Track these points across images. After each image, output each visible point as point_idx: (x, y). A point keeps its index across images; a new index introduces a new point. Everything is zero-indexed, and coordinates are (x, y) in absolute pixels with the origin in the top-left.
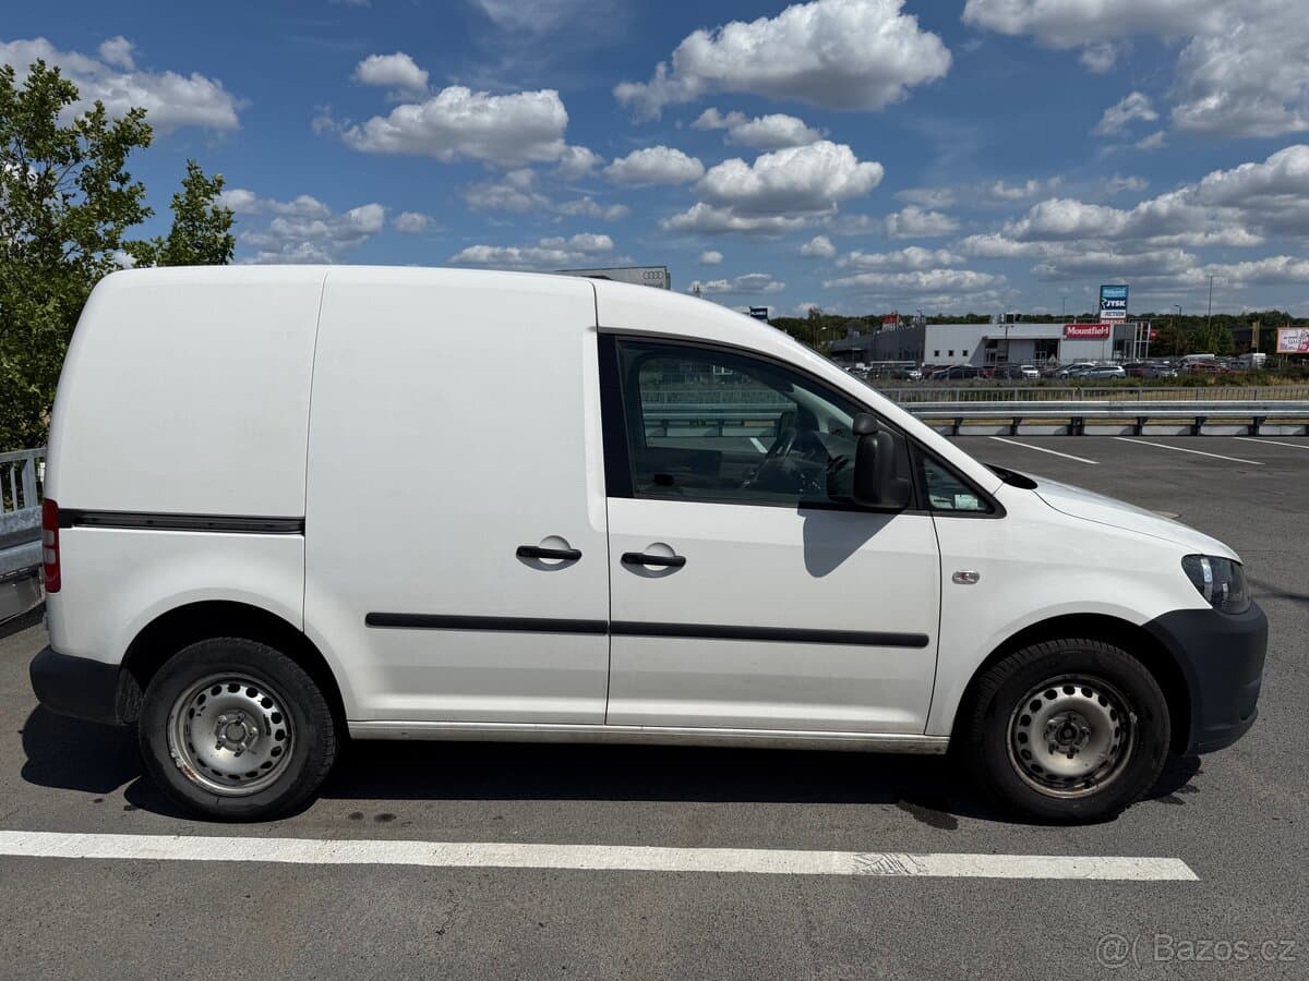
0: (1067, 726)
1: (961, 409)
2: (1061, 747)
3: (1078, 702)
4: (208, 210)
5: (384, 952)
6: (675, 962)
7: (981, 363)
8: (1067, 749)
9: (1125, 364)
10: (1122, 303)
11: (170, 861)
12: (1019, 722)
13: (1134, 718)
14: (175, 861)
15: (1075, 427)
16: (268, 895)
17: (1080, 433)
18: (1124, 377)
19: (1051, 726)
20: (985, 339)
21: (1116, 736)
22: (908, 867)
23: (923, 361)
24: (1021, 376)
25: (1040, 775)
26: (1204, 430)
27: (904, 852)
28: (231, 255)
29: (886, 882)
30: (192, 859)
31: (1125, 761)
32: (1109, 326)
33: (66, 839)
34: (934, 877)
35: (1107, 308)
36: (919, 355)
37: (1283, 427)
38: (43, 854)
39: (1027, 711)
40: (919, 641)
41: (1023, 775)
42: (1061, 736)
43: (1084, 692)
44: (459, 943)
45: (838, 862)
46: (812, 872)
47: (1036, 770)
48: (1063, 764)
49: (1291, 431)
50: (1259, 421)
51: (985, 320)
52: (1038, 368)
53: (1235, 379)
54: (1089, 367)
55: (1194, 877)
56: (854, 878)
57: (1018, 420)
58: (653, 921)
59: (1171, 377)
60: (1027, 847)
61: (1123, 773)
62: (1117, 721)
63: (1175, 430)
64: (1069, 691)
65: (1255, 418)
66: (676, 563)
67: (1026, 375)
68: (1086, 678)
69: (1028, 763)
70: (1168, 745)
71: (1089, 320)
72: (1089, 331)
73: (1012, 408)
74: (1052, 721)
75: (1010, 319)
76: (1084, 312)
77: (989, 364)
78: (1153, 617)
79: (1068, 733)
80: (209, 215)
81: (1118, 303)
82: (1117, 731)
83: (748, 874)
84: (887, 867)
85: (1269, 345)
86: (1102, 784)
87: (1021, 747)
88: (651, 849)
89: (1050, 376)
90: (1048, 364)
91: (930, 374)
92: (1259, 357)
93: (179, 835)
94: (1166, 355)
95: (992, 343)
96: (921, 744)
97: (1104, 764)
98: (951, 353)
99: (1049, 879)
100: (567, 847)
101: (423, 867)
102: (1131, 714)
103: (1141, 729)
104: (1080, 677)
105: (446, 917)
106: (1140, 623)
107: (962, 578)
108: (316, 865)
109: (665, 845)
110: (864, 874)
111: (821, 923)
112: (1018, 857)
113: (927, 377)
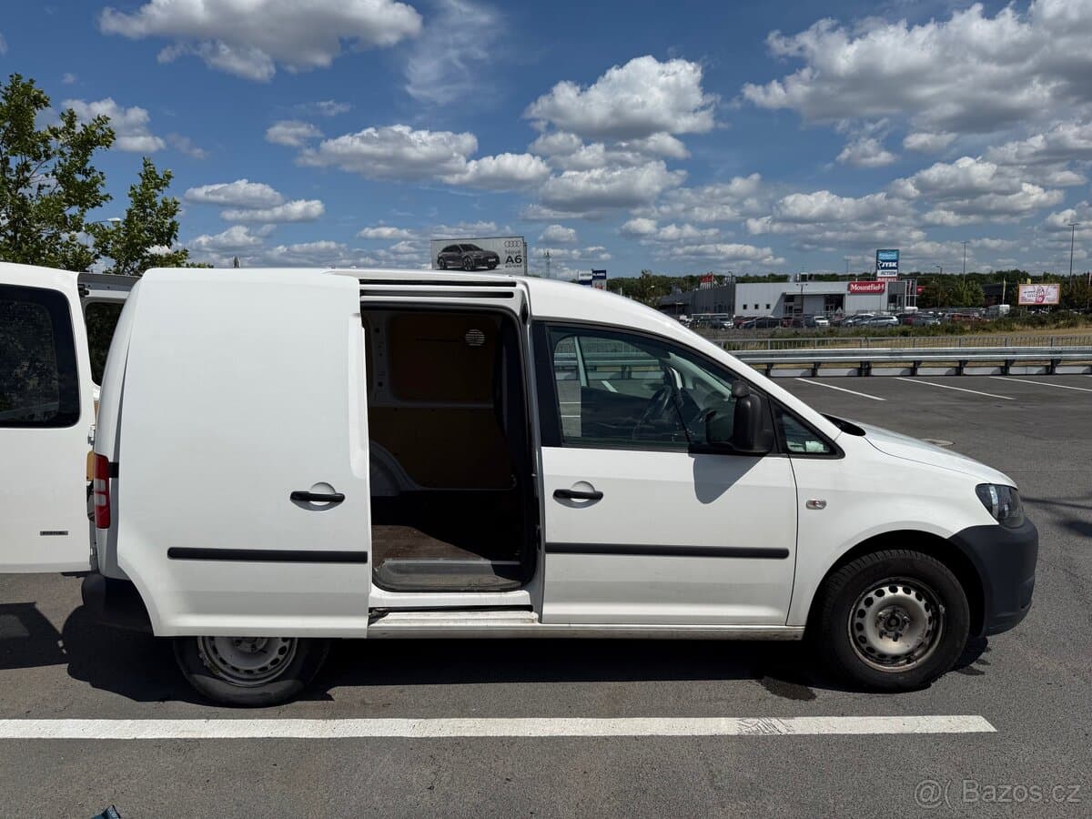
0: (893, 617)
1: (772, 356)
2: (888, 633)
3: (900, 598)
4: (159, 201)
5: (391, 804)
6: (614, 804)
7: (781, 315)
8: (893, 634)
9: (898, 314)
10: (894, 265)
11: (206, 739)
12: (856, 615)
13: (942, 609)
14: (210, 739)
15: (864, 369)
16: (290, 764)
17: (868, 374)
18: (896, 325)
19: (880, 617)
20: (784, 295)
21: (930, 623)
22: (779, 728)
23: (734, 313)
24: (814, 325)
25: (873, 655)
26: (966, 371)
27: (775, 716)
28: (175, 237)
29: (765, 740)
30: (223, 737)
31: (937, 642)
32: (884, 283)
33: (118, 725)
34: (800, 735)
35: (882, 268)
36: (730, 308)
37: (1029, 368)
38: (103, 737)
39: (862, 606)
40: (782, 554)
41: (860, 655)
42: (888, 625)
43: (904, 590)
44: (447, 796)
45: (725, 726)
46: (707, 733)
47: (870, 651)
48: (891, 646)
49: (1035, 370)
50: (1009, 363)
51: (784, 279)
52: (828, 318)
53: (986, 326)
54: (870, 317)
55: (993, 729)
56: (740, 738)
57: (818, 365)
58: (593, 774)
59: (936, 324)
60: (867, 710)
61: (935, 652)
62: (930, 612)
63: (943, 371)
64: (894, 590)
65: (1006, 361)
66: (596, 497)
67: (818, 324)
68: (907, 580)
69: (864, 646)
70: (968, 629)
71: (868, 278)
72: (868, 288)
73: (812, 355)
74: (881, 613)
75: (804, 278)
76: (864, 271)
77: (788, 315)
78: (956, 532)
79: (893, 622)
80: (160, 204)
81: (891, 265)
82: (930, 620)
83: (658, 736)
84: (763, 728)
85: (1012, 298)
86: (919, 660)
87: (858, 634)
88: (582, 719)
89: (838, 324)
90: (836, 315)
91: (740, 324)
92: (1005, 307)
93: (208, 718)
94: (930, 307)
95: (789, 298)
96: (783, 632)
97: (921, 645)
98: (756, 307)
99: (886, 734)
100: (516, 720)
101: (408, 739)
102: (940, 606)
103: (949, 618)
104: (902, 579)
105: (433, 777)
106: (946, 536)
107: (813, 505)
108: (322, 739)
109: (591, 717)
110: (747, 734)
111: (720, 772)
112: (861, 718)
113: (738, 327)
